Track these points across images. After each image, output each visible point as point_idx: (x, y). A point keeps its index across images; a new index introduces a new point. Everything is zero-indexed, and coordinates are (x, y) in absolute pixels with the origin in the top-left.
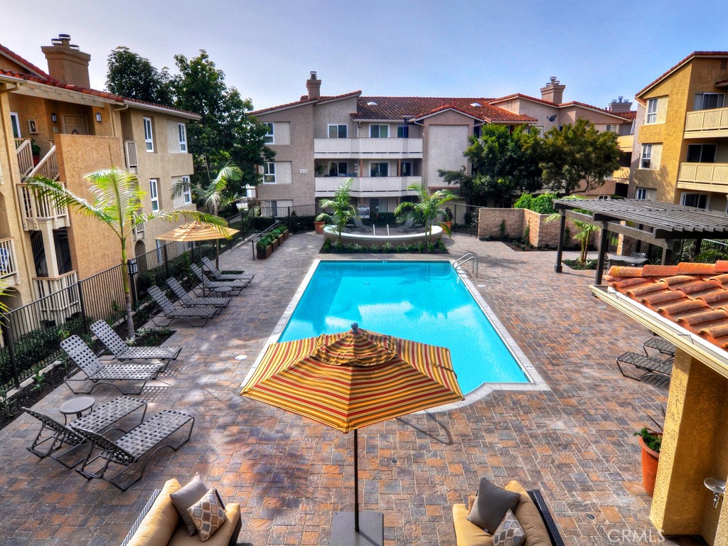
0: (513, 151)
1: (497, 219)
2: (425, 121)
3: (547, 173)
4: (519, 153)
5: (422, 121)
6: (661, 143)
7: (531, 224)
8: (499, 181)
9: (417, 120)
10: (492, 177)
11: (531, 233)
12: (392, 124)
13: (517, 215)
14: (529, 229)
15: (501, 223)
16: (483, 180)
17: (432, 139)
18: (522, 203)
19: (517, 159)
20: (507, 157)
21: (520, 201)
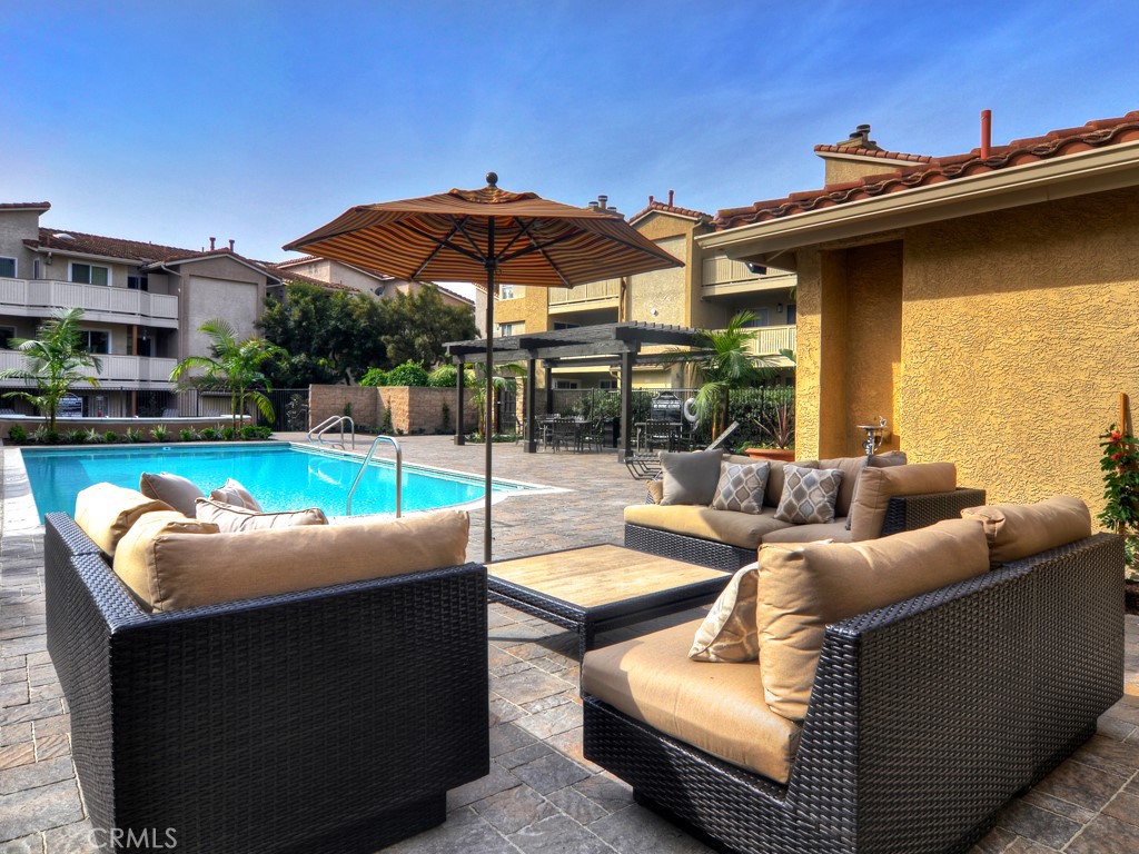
0: (338, 319)
1: (339, 401)
2: (182, 269)
3: (393, 348)
4: (349, 323)
5: (176, 268)
6: (523, 322)
7: (392, 405)
8: (321, 361)
9: (168, 264)
10: (309, 356)
11: (393, 417)
12: (117, 266)
13: (367, 395)
14: (389, 412)
15: (344, 407)
16: (295, 360)
17: (194, 298)
18: (371, 380)
19: (345, 332)
20: (330, 328)
21: (368, 379)
